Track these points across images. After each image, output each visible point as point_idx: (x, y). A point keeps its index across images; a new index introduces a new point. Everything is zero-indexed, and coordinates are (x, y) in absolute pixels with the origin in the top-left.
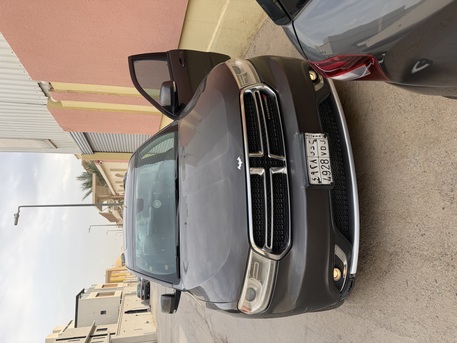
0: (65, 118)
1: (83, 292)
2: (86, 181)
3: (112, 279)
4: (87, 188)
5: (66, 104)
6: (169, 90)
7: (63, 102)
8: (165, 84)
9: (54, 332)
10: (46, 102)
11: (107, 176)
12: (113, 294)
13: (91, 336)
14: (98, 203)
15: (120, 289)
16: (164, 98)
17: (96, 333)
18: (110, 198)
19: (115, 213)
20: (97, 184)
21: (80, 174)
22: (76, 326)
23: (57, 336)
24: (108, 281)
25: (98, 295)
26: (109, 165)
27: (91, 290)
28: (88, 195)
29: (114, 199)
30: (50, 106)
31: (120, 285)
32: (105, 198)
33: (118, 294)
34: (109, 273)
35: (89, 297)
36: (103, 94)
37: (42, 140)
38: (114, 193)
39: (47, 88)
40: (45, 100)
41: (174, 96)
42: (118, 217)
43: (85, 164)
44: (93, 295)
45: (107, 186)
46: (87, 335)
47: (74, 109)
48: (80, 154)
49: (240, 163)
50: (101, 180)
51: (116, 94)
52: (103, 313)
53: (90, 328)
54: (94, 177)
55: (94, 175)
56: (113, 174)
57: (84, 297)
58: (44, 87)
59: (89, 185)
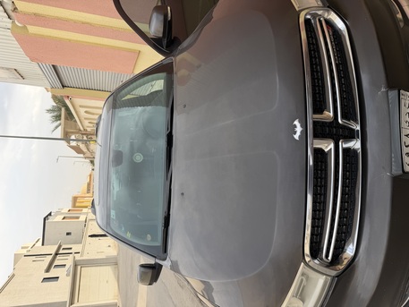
0: (32, 46)
1: (50, 214)
2: (55, 114)
3: (77, 204)
4: (57, 120)
5: (32, 29)
6: (162, 18)
7: (29, 27)
8: (157, 9)
9: (22, 248)
10: (10, 26)
11: (76, 112)
12: (78, 218)
13: (56, 254)
14: (66, 137)
15: (84, 213)
16: (154, 27)
17: (61, 251)
18: (77, 133)
19: (82, 146)
20: (66, 118)
21: (50, 107)
22: (43, 245)
23: (25, 252)
24: (74, 206)
25: (64, 218)
26: (78, 101)
27: (58, 213)
28: (57, 127)
29: (83, 134)
30: (14, 30)
31: (85, 210)
32: (73, 133)
33: (82, 218)
34: (75, 199)
35: (55, 220)
36: (75, 22)
37: (8, 69)
38: (82, 128)
39: (9, 8)
40: (8, 23)
41: (168, 25)
42: (85, 150)
43: (54, 97)
44: (59, 218)
45: (75, 121)
46: (53, 253)
47: (42, 37)
48: (49, 88)
49: (299, 129)
50: (69, 115)
51: (90, 24)
52: (68, 234)
53: (56, 247)
54: (63, 112)
55: (63, 109)
56: (82, 111)
57: (51, 219)
58: (6, 7)
59: (58, 118)
